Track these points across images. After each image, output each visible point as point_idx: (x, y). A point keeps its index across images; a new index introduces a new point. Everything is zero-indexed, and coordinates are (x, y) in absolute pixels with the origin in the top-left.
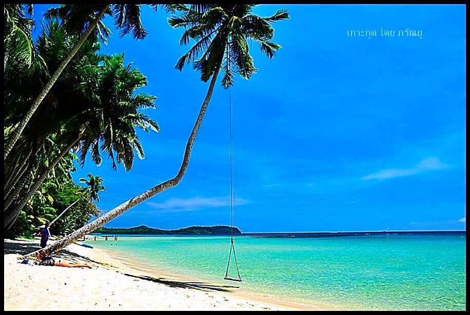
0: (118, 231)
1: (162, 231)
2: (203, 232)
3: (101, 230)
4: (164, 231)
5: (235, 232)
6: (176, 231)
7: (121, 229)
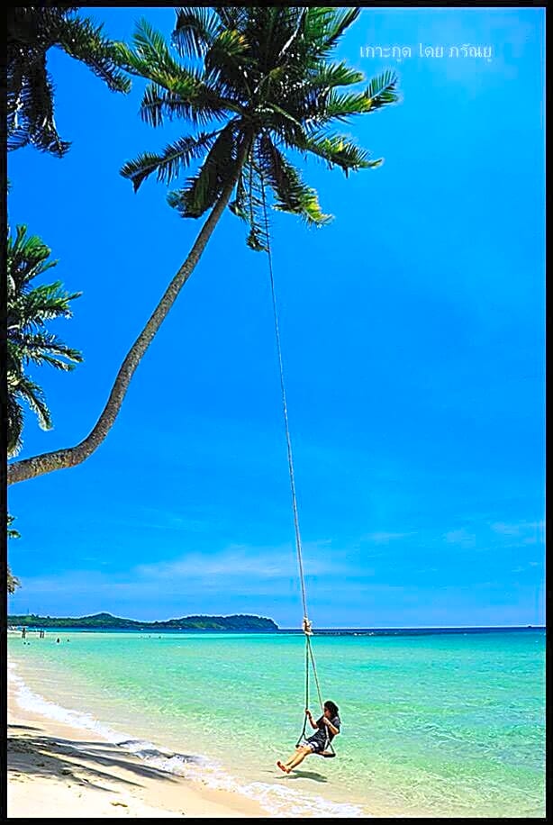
0: (59, 622)
1: (137, 623)
2: (212, 627)
3: (28, 620)
4: (142, 624)
5: (266, 626)
6: (163, 623)
7: (63, 619)
